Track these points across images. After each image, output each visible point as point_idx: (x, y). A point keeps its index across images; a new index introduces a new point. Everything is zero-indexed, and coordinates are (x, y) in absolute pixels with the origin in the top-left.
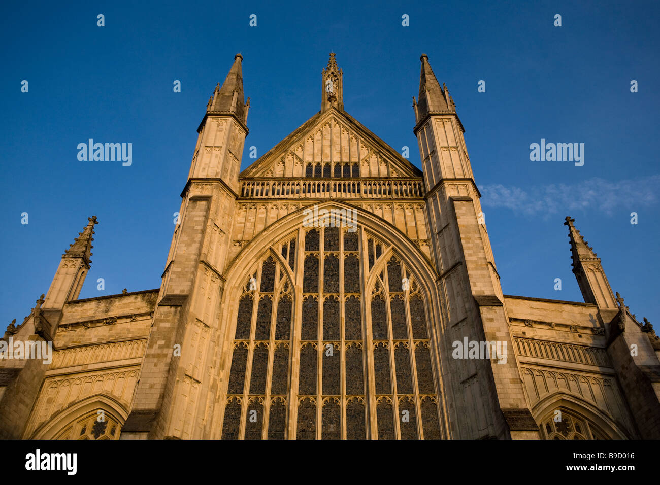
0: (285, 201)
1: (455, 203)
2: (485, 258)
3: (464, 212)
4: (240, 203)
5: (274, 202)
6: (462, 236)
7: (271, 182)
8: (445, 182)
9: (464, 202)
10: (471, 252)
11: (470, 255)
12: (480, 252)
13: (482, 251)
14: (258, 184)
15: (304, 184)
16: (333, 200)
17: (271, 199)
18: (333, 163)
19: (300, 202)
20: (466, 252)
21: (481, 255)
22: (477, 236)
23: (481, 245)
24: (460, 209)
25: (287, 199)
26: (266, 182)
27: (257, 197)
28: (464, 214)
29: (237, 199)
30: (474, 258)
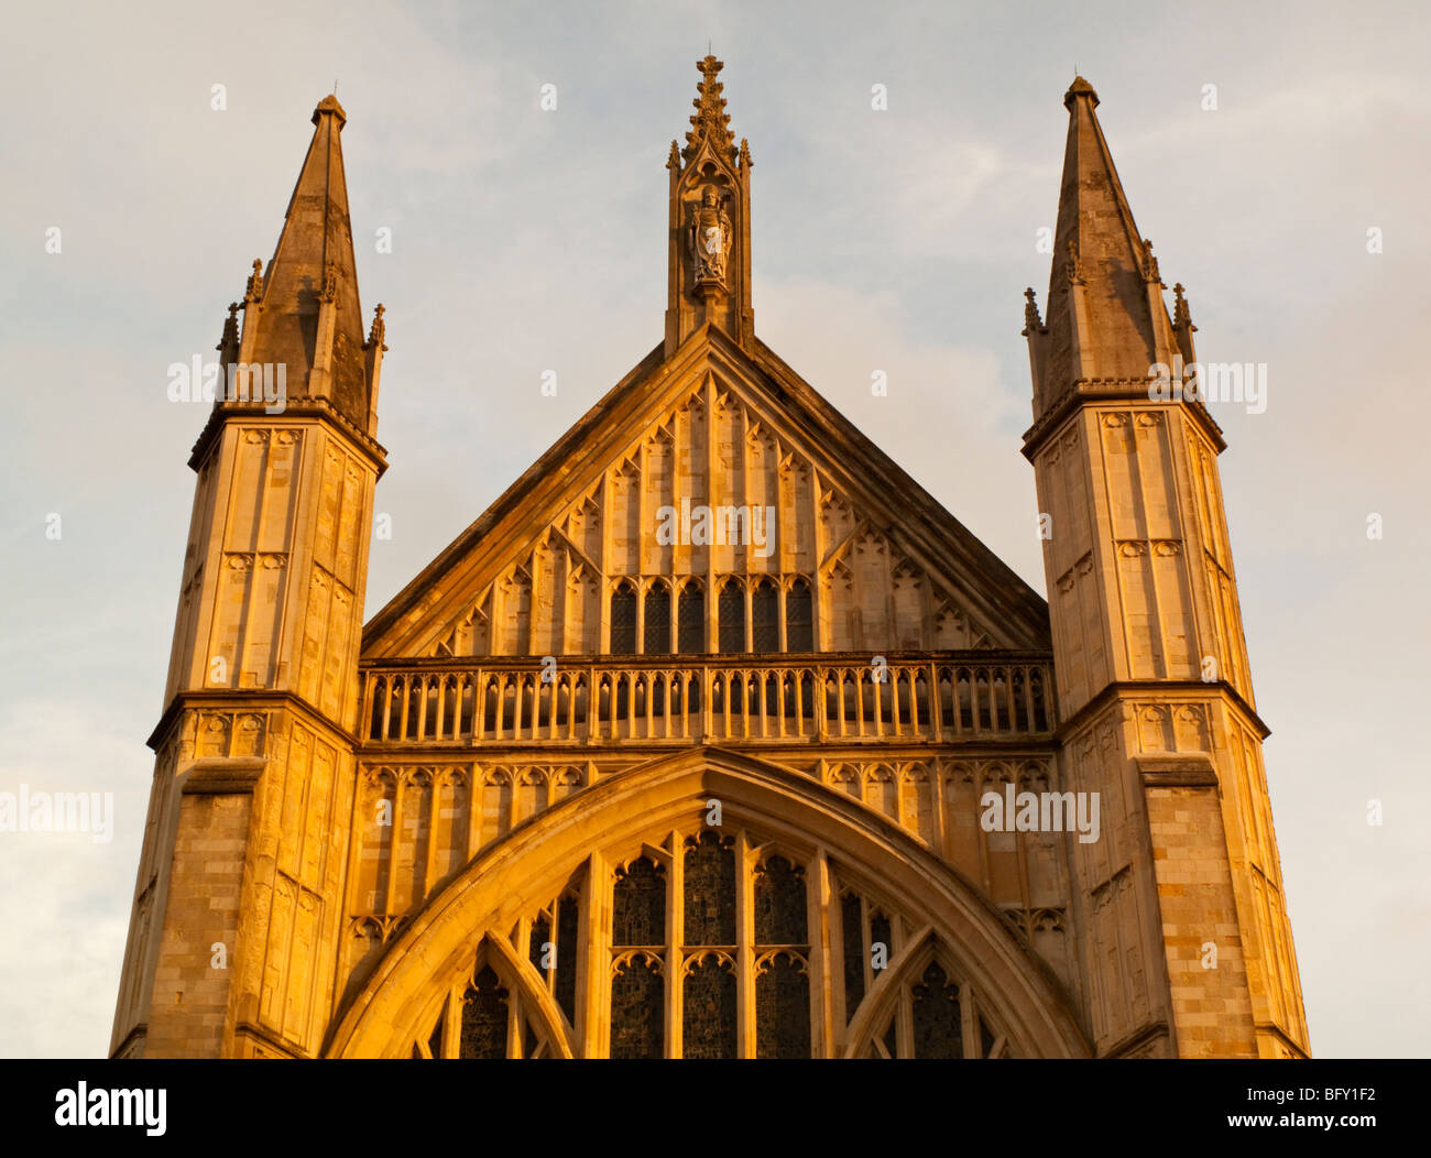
0: (534, 758)
1: (1154, 793)
2: (1249, 1019)
3: (1184, 831)
4: (370, 766)
5: (493, 761)
6: (1170, 930)
7: (483, 679)
8: (1122, 694)
9: (1185, 793)
10: (1197, 993)
11: (1195, 1006)
12: (1231, 995)
13: (1240, 991)
14: (434, 683)
15: (606, 680)
16: (710, 752)
17: (482, 751)
18: (712, 579)
19: (590, 759)
20: (1181, 994)
21: (1234, 1006)
22: (1225, 929)
23: (1236, 967)
24: (1170, 818)
25: (540, 750)
26: (461, 678)
27: (430, 743)
28: (1180, 842)
29: (358, 750)
30: (1208, 1020)
